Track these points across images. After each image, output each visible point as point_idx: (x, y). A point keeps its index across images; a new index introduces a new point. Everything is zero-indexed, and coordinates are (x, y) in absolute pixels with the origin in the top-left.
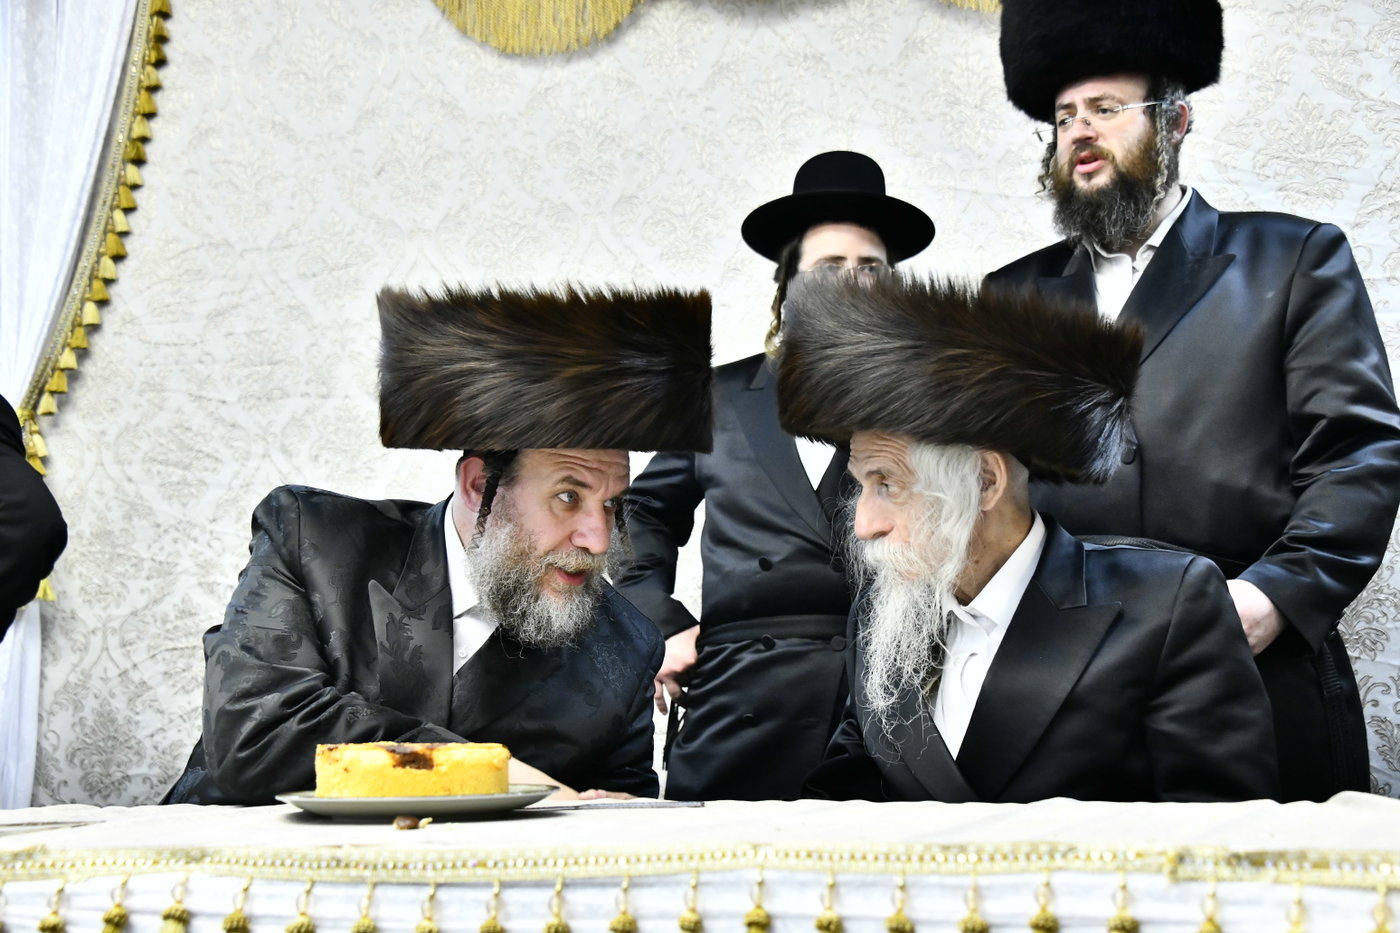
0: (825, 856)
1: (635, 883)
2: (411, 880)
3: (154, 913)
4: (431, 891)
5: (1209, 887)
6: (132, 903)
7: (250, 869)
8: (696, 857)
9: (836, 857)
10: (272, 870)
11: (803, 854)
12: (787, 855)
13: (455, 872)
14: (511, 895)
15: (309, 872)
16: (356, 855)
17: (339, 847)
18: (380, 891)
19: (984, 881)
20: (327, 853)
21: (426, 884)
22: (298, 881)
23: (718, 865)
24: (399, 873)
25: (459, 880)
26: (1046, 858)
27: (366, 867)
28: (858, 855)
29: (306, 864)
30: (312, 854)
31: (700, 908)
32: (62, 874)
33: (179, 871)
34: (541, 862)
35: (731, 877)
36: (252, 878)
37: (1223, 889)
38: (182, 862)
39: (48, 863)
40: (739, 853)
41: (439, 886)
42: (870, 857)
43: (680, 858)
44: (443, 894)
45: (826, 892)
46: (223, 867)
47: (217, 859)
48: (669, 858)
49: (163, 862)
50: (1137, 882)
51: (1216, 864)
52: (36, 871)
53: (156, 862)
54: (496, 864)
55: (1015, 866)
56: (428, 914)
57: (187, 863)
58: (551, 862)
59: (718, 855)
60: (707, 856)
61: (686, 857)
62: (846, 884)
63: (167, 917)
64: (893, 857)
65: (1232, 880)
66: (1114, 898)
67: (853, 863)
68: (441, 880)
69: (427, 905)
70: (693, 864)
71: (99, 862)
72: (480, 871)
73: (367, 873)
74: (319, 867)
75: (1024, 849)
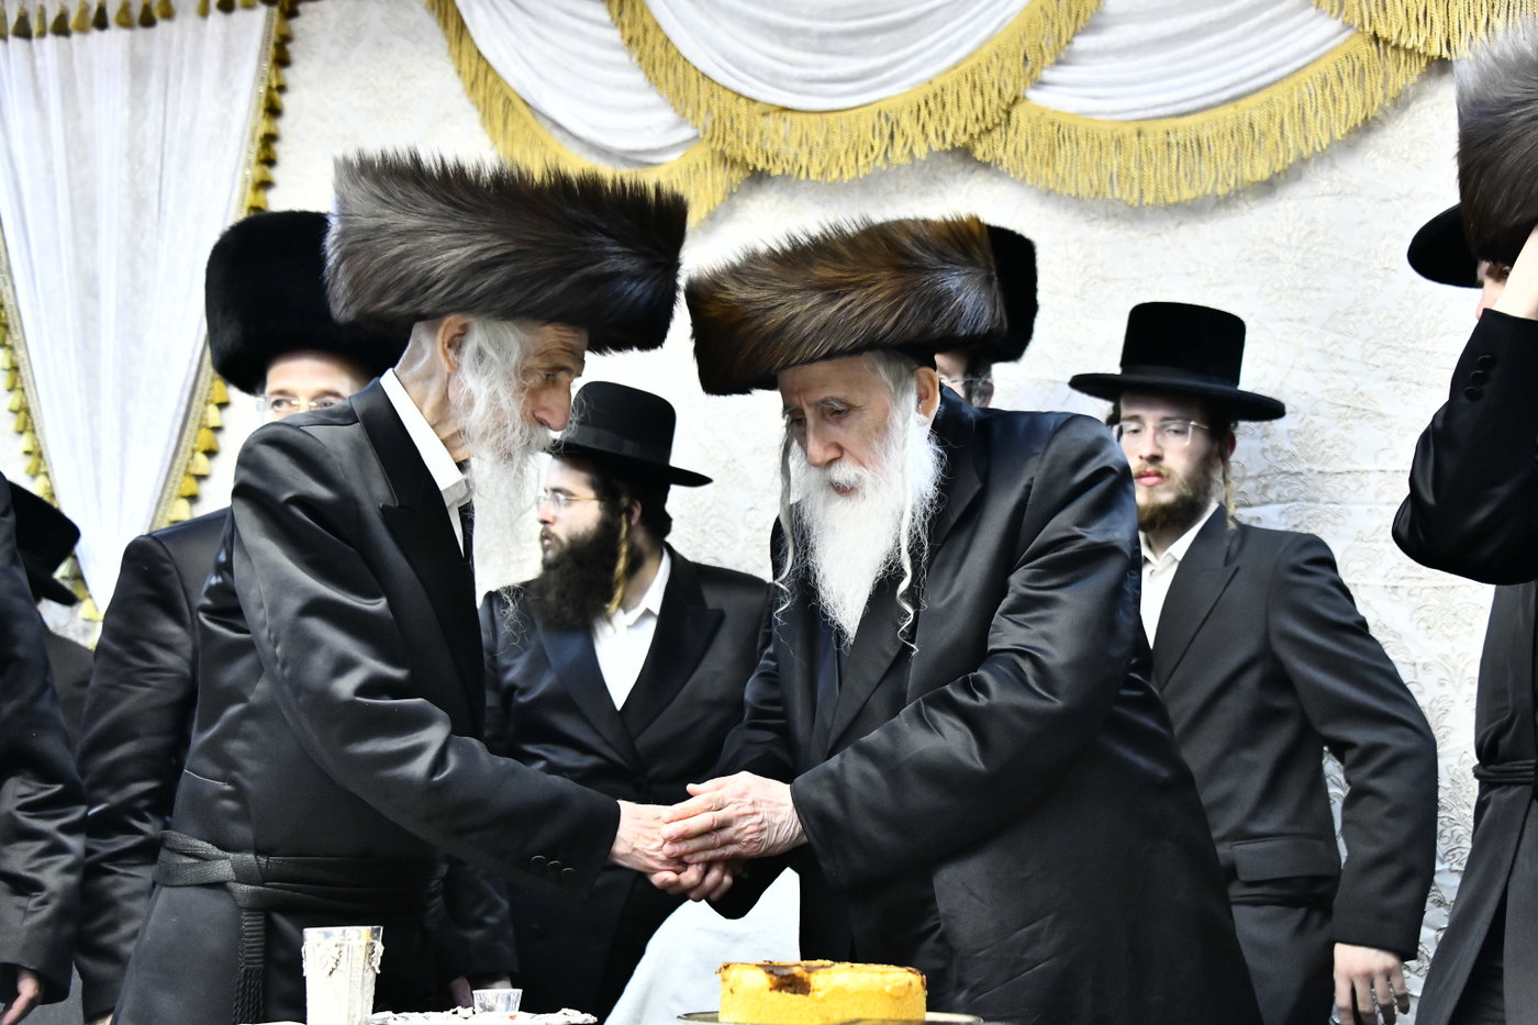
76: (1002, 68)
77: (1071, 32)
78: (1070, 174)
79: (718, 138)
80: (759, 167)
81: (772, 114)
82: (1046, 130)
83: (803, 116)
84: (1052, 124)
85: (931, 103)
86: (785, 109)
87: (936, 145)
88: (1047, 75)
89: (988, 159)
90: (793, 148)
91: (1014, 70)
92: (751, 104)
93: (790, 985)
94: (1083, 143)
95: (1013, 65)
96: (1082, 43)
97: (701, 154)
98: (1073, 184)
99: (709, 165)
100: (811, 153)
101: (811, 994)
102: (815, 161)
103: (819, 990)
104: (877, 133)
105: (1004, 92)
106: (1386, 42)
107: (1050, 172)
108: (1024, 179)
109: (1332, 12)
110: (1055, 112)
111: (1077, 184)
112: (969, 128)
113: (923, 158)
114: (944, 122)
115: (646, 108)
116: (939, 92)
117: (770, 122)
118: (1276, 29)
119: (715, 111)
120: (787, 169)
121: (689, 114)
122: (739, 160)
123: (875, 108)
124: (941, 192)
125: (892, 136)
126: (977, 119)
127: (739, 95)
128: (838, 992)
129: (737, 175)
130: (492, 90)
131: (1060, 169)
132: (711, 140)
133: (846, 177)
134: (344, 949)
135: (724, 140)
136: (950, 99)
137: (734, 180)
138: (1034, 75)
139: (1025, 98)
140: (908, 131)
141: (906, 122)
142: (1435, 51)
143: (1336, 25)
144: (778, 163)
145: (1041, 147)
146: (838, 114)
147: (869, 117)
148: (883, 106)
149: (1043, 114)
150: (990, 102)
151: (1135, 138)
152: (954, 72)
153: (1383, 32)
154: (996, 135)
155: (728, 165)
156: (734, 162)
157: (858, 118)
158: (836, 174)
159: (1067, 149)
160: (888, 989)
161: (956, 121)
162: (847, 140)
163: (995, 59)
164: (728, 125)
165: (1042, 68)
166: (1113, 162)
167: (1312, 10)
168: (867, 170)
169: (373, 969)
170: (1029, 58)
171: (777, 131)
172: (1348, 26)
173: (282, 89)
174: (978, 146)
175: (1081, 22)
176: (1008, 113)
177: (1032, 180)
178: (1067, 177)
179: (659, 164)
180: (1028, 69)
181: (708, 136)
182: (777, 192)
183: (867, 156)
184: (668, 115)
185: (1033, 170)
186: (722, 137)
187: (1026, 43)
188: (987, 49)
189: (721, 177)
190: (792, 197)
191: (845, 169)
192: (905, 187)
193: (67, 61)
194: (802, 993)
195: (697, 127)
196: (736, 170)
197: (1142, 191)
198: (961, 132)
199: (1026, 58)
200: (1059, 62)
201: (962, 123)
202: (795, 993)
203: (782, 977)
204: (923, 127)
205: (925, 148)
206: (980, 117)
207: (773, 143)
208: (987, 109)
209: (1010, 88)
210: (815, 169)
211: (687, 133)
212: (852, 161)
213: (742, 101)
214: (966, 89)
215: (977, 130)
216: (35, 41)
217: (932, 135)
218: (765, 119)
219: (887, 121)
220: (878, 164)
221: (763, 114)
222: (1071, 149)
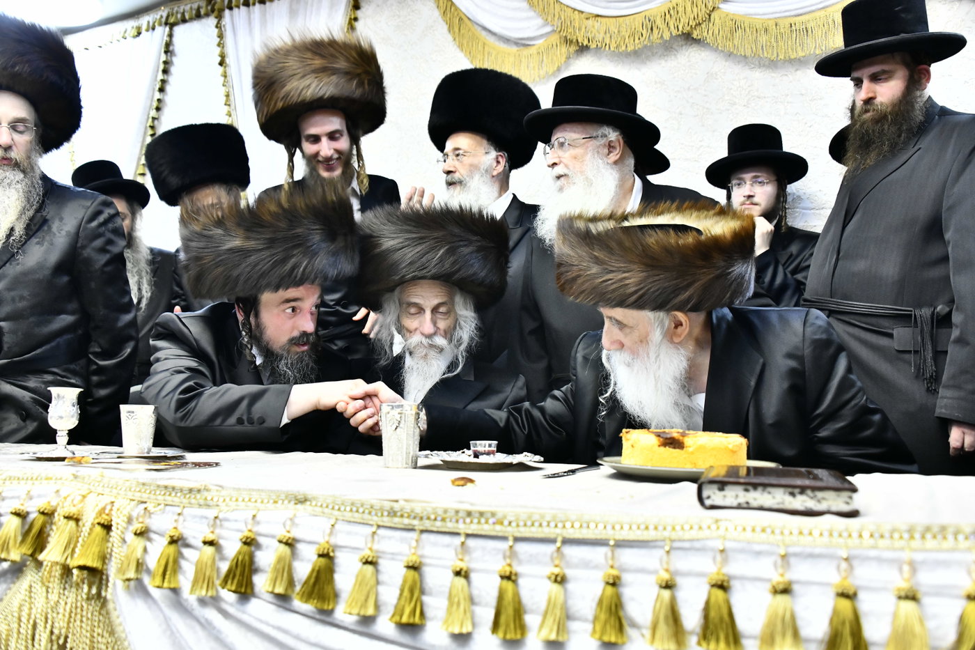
0: (777, 531)
1: (620, 544)
2: (447, 530)
3: (273, 537)
4: (462, 539)
6: (260, 529)
7: (336, 513)
8: (669, 528)
9: (786, 532)
10: (350, 514)
11: (758, 529)
12: (744, 529)
13: (480, 527)
14: (522, 548)
15: (375, 518)
16: (408, 507)
17: (397, 501)
18: (425, 536)
19: (919, 557)
20: (387, 505)
21: (458, 534)
22: (367, 524)
23: (687, 536)
24: (438, 524)
25: (483, 533)
27: (415, 518)
28: (806, 532)
29: (373, 513)
30: (377, 504)
31: (672, 568)
32: (218, 506)
33: (292, 509)
34: (545, 524)
35: (697, 545)
36: (337, 519)
38: (293, 502)
39: (209, 498)
40: (704, 526)
41: (468, 535)
43: (656, 528)
44: (471, 543)
45: (779, 561)
46: (319, 509)
47: (314, 503)
48: (647, 528)
49: (280, 502)
52: (202, 502)
53: (275, 502)
54: (510, 523)
55: (945, 544)
56: (460, 557)
57: (296, 504)
58: (552, 524)
59: (687, 527)
60: (678, 528)
61: (660, 528)
62: (796, 555)
63: (280, 542)
64: (835, 534)
67: (801, 538)
68: (470, 532)
69: (459, 549)
70: (666, 534)
71: (240, 499)
72: (498, 527)
73: (416, 522)
74: (382, 515)
75: (951, 530)
78: (741, 45)
79: (564, 30)
80: (585, 45)
81: (591, 18)
82: (729, 23)
83: (607, 19)
84: (732, 20)
85: (672, 12)
86: (598, 16)
87: (675, 32)
89: (699, 37)
90: (602, 35)
92: (580, 14)
93: (671, 444)
94: (747, 29)
97: (555, 39)
98: (743, 50)
99: (558, 44)
100: (611, 37)
101: (685, 449)
102: (613, 41)
103: (690, 447)
104: (644, 27)
105: (708, 5)
107: (731, 44)
108: (717, 47)
110: (733, 14)
111: (744, 50)
112: (690, 23)
113: (668, 39)
114: (678, 20)
115: (528, 18)
116: (675, 6)
117: (590, 22)
119: (563, 18)
120: (599, 45)
121: (549, 19)
122: (574, 41)
123: (643, 14)
124: (675, 55)
125: (652, 29)
126: (694, 18)
127: (575, 10)
128: (702, 449)
129: (573, 48)
130: (453, 14)
131: (736, 42)
132: (560, 31)
133: (629, 49)
134: (403, 416)
135: (567, 31)
136: (681, 9)
137: (571, 51)
139: (718, 8)
140: (660, 26)
141: (659, 22)
144: (594, 42)
145: (726, 32)
146: (625, 18)
147: (639, 19)
148: (647, 14)
149: (727, 15)
150: (701, 10)
151: (774, 27)
154: (703, 26)
155: (568, 44)
156: (571, 42)
157: (634, 19)
158: (624, 48)
159: (740, 32)
160: (730, 447)
161: (684, 20)
162: (629, 30)
164: (569, 24)
166: (763, 39)
168: (639, 46)
169: (419, 427)
171: (593, 27)
173: (356, 19)
174: (695, 32)
176: (710, 16)
177: (721, 47)
178: (739, 46)
179: (534, 45)
181: (559, 29)
182: (592, 57)
183: (639, 39)
184: (540, 21)
185: (722, 43)
186: (566, 29)
189: (564, 49)
190: (600, 59)
191: (628, 45)
192: (656, 53)
193: (264, 15)
194: (679, 448)
195: (553, 25)
196: (572, 46)
197: (778, 54)
198: (686, 25)
201: (687, 21)
202: (674, 448)
203: (666, 439)
204: (668, 23)
205: (669, 34)
206: (696, 17)
207: (591, 32)
208: (699, 13)
209: (711, 3)
210: (613, 46)
211: (548, 29)
212: (632, 42)
213: (576, 12)
214: (689, 5)
215: (694, 24)
216: (251, 7)
217: (672, 27)
218: (587, 21)
219: (649, 21)
220: (645, 43)
221: (587, 19)
222: (742, 32)
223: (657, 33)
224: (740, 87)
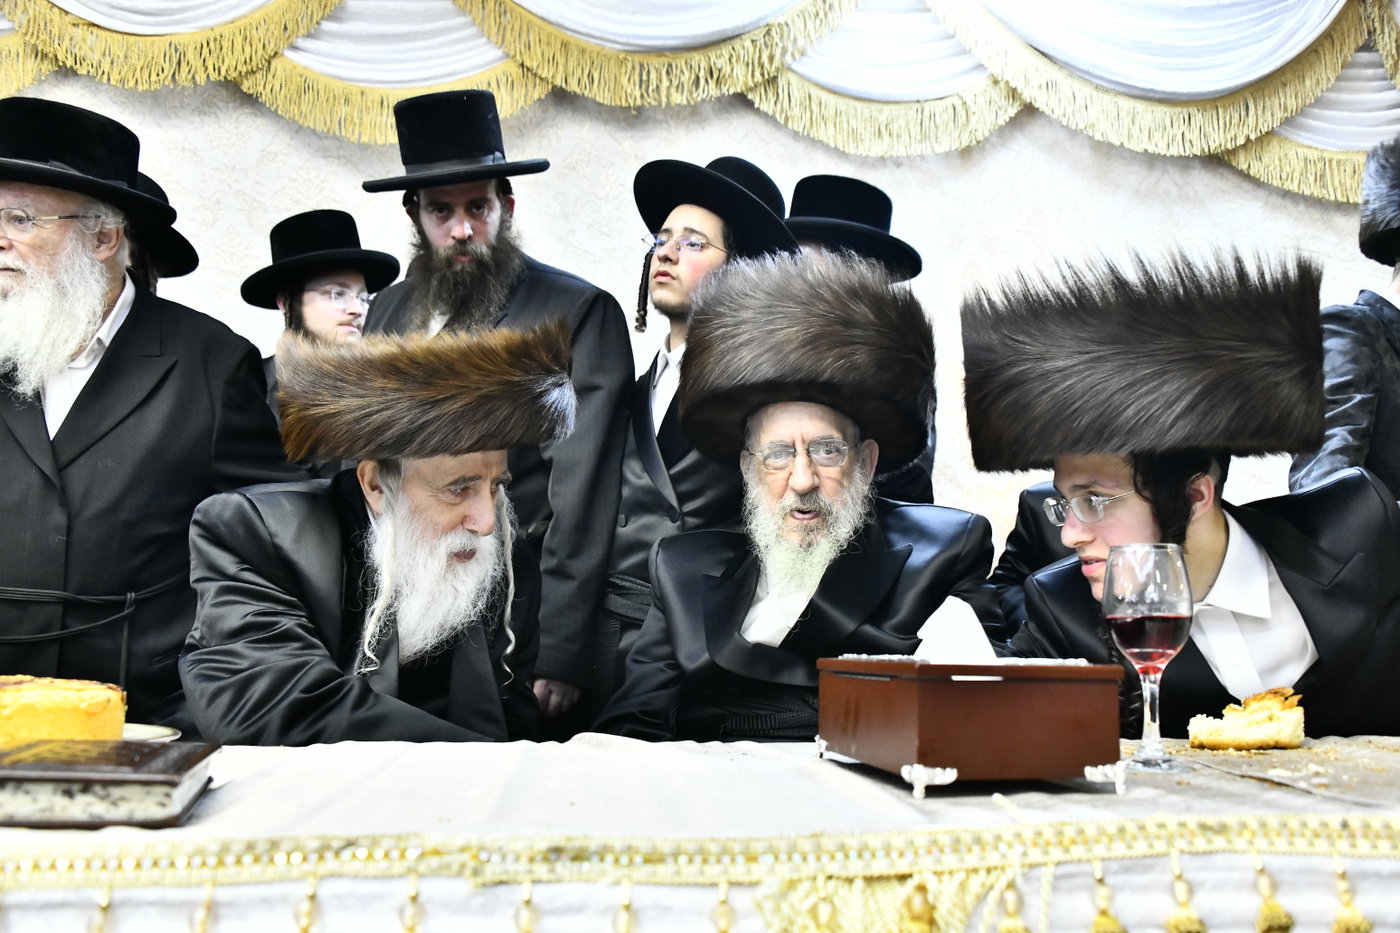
5: (525, 891)
26: (314, 857)
37: (540, 895)
42: (62, 865)
50: (432, 889)
51: (532, 860)
55: (270, 872)
65: (549, 882)
66: (401, 912)
67: (36, 874)
75: (286, 846)
76: (268, 29)
77: (320, 16)
78: (311, 112)
79: (33, 34)
80: (67, 65)
81: (81, 26)
82: (297, 80)
83: (108, 34)
84: (301, 76)
85: (212, 44)
86: (94, 25)
87: (214, 76)
88: (300, 42)
89: (251, 92)
90: (98, 56)
91: (276, 33)
92: (64, 14)
94: (322, 93)
95: (278, 31)
96: (327, 26)
97: (16, 43)
98: (312, 121)
99: (21, 54)
100: (112, 63)
102: (116, 70)
104: (167, 59)
105: (267, 45)
106: (528, 69)
107: (296, 109)
108: (276, 111)
109: (497, 43)
110: (304, 68)
111: (315, 121)
112: (239, 68)
113: (203, 84)
114: (221, 60)
116: (218, 37)
117: (79, 32)
118: (461, 46)
119: (31, 13)
120: (92, 71)
121: (7, 9)
122: (51, 55)
123: (168, 39)
125: (179, 63)
126: (245, 62)
127: (54, 5)
129: (47, 66)
131: (303, 108)
132: (26, 34)
133: (140, 88)
135: (38, 37)
136: (225, 44)
137: (43, 70)
138: (290, 40)
139: (282, 55)
140: (192, 62)
141: (191, 55)
142: (559, 82)
143: (498, 53)
144: (84, 64)
145: (291, 92)
146: (137, 38)
147: (161, 44)
148: (175, 40)
149: (294, 68)
150: (256, 52)
151: (359, 97)
152: (231, 25)
153: (527, 63)
154: (259, 75)
155: (39, 58)
156: (45, 56)
157: (152, 43)
158: (132, 84)
159: (310, 94)
161: (230, 61)
162: (142, 59)
163: (262, 23)
164: (42, 26)
165: (297, 37)
166: (343, 110)
167: (484, 40)
168: (158, 86)
170: (288, 26)
171: (84, 40)
172: (507, 55)
174: (245, 82)
175: (327, 10)
176: (269, 63)
177: (282, 111)
178: (308, 114)
180: (287, 35)
181: (24, 30)
182: (82, 88)
183: (158, 75)
185: (283, 106)
186: (35, 33)
187: (287, 16)
188: (257, 15)
189: (31, 64)
191: (139, 81)
195: (14, 21)
196: (46, 63)
197: (360, 133)
198: (232, 69)
199: (286, 28)
200: (309, 36)
201: (234, 64)
204: (204, 60)
205: (204, 77)
206: (248, 60)
207: (80, 48)
208: (254, 56)
209: (272, 45)
210: (115, 77)
212: (146, 77)
213: (56, 10)
214: (239, 41)
215: (244, 70)
217: (211, 68)
218: (75, 29)
219: (176, 51)
220: (166, 83)
221: (74, 25)
222: (313, 96)
223: (187, 71)
224: (308, 180)
